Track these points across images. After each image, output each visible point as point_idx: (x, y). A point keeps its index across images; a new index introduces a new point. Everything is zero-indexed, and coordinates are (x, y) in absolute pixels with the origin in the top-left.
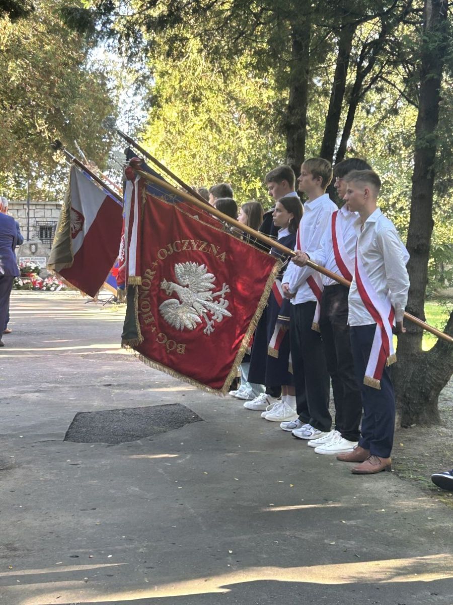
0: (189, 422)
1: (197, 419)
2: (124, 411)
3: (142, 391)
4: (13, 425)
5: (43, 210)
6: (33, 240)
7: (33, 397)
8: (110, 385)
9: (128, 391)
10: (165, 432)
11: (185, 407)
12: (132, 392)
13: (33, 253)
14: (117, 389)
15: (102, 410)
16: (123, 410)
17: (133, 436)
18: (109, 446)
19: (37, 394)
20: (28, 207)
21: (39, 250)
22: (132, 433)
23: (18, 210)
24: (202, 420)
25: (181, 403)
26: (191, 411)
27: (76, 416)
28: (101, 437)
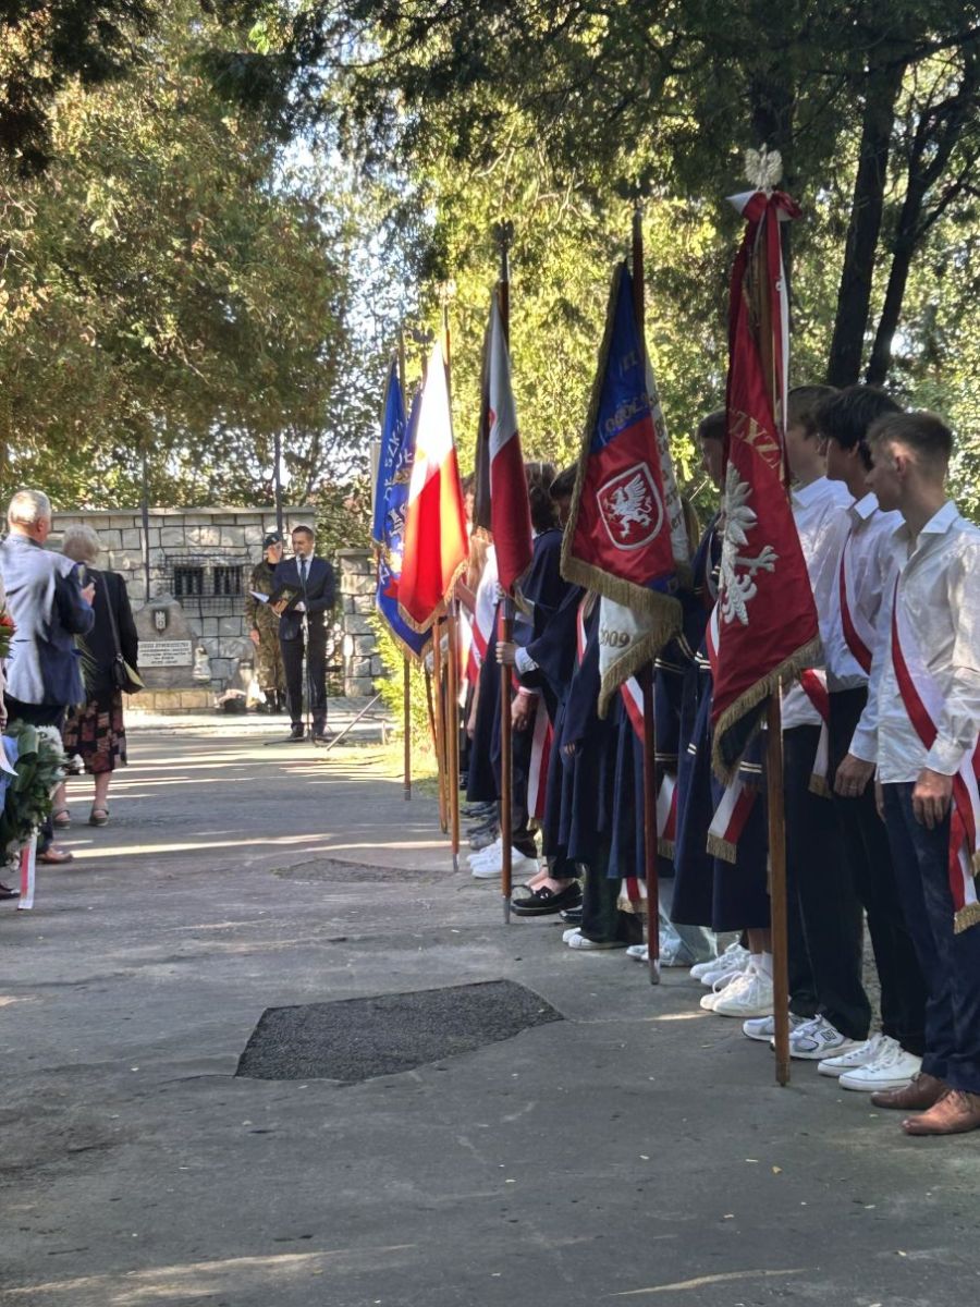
0: (531, 1025)
1: (551, 1015)
2: (378, 1002)
3: (418, 954)
4: (116, 1041)
5: (180, 530)
6: (159, 601)
7: (163, 972)
8: (344, 940)
9: (387, 954)
10: (474, 1049)
11: (522, 988)
12: (394, 955)
13: (161, 632)
14: (360, 949)
15: (327, 1000)
16: (376, 998)
17: (397, 1060)
18: (341, 1086)
19: (172, 967)
20: (146, 523)
21: (173, 623)
22: (395, 1053)
23: (121, 530)
24: (561, 1018)
25: (512, 979)
26: (537, 998)
27: (264, 1016)
28: (322, 1066)
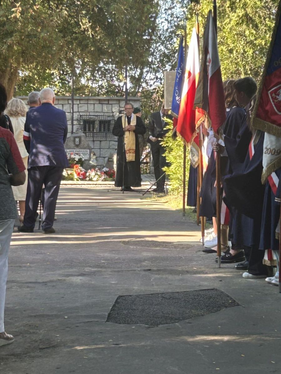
0: (226, 307)
1: (234, 304)
2: (163, 295)
3: (180, 277)
4: (58, 306)
5: (86, 105)
6: (77, 133)
7: (78, 280)
8: (150, 270)
9: (167, 276)
10: (202, 315)
11: (222, 292)
12: (170, 277)
13: (77, 146)
14: (156, 274)
15: (142, 294)
16: (163, 293)
17: (172, 319)
18: (149, 327)
19: (80, 278)
20: (73, 102)
21: (82, 143)
22: (170, 316)
23: (63, 105)
24: (238, 305)
25: (217, 288)
26: (228, 296)
27: (117, 299)
28: (141, 319)
